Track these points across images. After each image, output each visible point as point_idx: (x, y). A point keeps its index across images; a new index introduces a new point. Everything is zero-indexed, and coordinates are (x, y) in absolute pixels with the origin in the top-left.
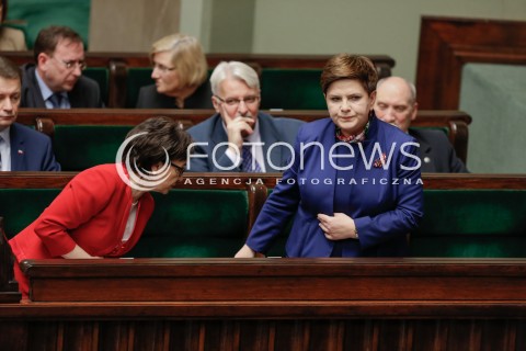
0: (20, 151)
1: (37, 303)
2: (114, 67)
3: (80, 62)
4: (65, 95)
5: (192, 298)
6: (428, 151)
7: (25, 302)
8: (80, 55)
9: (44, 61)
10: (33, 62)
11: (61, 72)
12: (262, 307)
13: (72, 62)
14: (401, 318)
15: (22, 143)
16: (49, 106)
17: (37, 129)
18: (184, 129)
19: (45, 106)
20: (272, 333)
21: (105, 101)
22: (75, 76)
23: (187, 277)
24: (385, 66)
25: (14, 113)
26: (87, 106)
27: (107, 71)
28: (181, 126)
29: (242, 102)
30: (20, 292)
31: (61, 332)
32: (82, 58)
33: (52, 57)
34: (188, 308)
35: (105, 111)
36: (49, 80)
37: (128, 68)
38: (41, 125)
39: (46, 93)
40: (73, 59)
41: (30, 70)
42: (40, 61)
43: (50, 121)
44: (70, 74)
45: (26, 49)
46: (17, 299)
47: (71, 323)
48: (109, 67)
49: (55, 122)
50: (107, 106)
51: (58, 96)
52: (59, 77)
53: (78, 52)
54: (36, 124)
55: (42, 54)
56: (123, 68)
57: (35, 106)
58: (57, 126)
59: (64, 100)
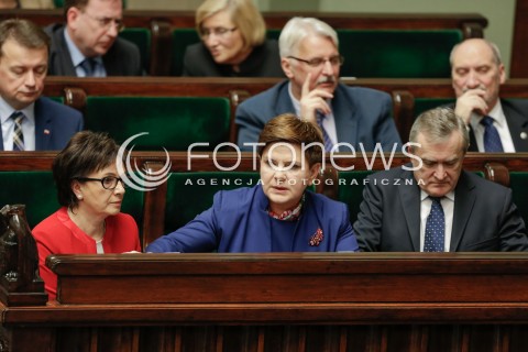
0: (47, 132)
1: (66, 306)
2: (156, 28)
3: (117, 21)
4: (99, 60)
5: (248, 299)
6: (524, 126)
7: (52, 305)
8: (117, 13)
9: (74, 18)
10: (60, 22)
11: (94, 30)
12: (331, 310)
13: (107, 21)
14: (495, 323)
15: (49, 121)
16: (81, 74)
17: (66, 102)
18: (239, 102)
19: (75, 74)
20: (343, 342)
21: (146, 68)
22: (111, 37)
23: (242, 275)
24: (477, 26)
25: (37, 88)
26: (125, 73)
27: (149, 32)
28: (236, 98)
29: (328, 63)
30: (46, 293)
31: (95, 340)
32: (119, 17)
33: (83, 12)
34: (245, 312)
35: (146, 79)
36: (79, 41)
37: (173, 29)
38: (70, 96)
39: (77, 57)
40: (109, 16)
41: (58, 31)
42: (70, 17)
43: (80, 91)
44: (104, 33)
45: (52, 7)
46: (43, 300)
47: (106, 328)
48: (150, 28)
49: (88, 93)
50: (149, 73)
51: (90, 62)
52: (91, 37)
53: (115, 8)
54: (64, 95)
55: (73, 9)
56: (167, 29)
57: (63, 74)
58: (90, 97)
59: (98, 66)
